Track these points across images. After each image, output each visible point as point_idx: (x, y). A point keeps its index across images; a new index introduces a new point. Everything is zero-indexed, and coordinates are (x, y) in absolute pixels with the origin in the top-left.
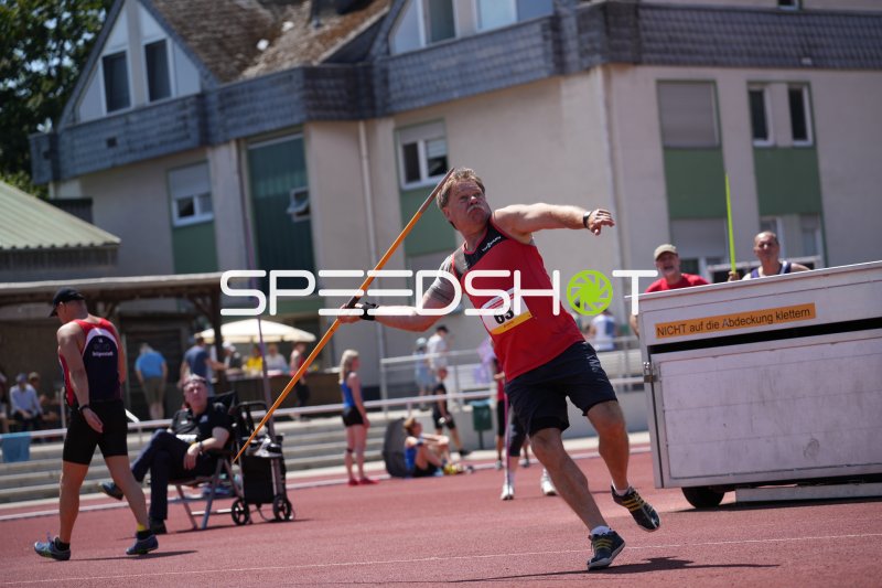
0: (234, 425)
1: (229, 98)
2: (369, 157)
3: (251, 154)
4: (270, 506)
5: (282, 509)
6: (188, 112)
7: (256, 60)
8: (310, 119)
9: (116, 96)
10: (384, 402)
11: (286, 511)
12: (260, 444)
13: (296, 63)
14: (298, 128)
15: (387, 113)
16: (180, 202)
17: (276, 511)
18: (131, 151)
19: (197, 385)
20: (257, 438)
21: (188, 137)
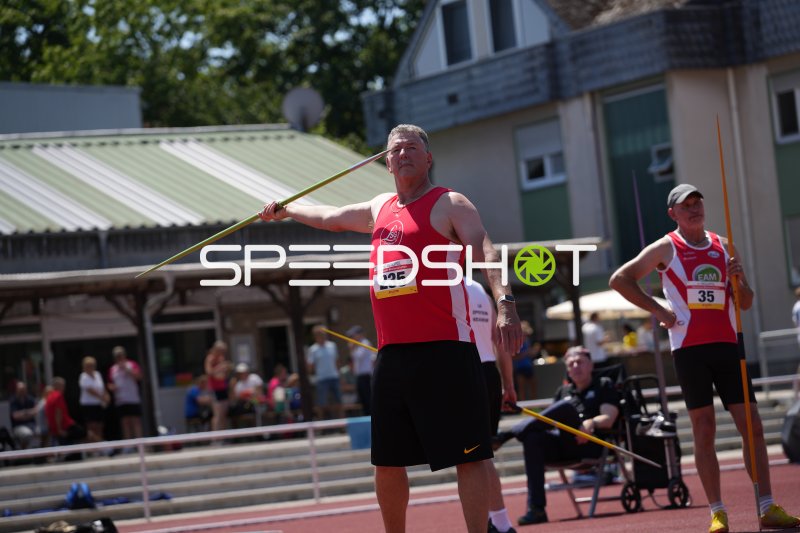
0: (623, 401)
1: (582, 48)
2: (739, 109)
3: (607, 108)
4: (665, 491)
5: (678, 494)
6: (536, 63)
7: (611, 4)
8: (673, 68)
9: (457, 48)
10: (764, 380)
11: (682, 497)
12: (652, 422)
13: (656, 6)
14: (660, 77)
15: (758, 58)
16: (529, 163)
17: (672, 496)
18: (474, 108)
19: (577, 358)
20: (650, 415)
21: (536, 91)
